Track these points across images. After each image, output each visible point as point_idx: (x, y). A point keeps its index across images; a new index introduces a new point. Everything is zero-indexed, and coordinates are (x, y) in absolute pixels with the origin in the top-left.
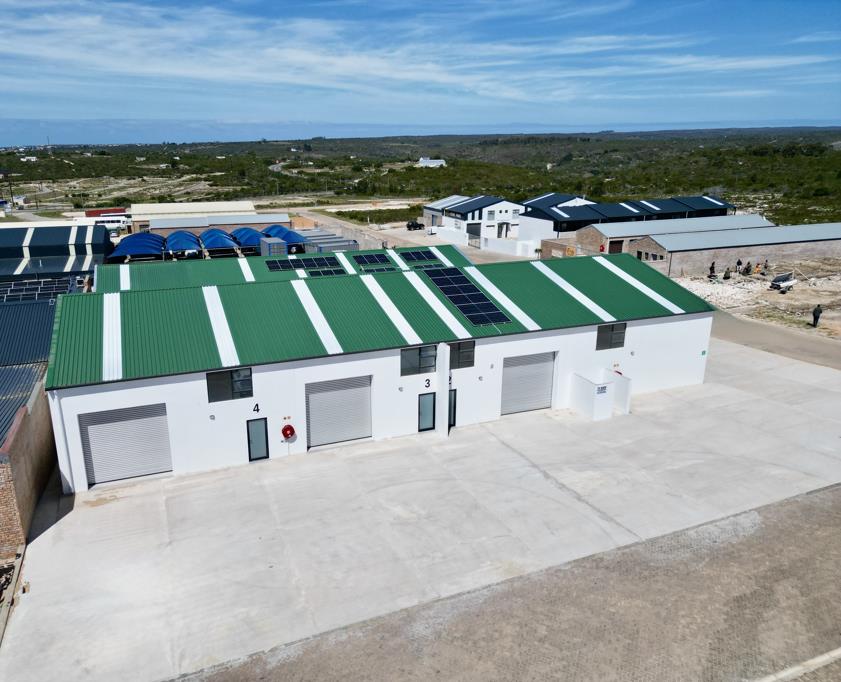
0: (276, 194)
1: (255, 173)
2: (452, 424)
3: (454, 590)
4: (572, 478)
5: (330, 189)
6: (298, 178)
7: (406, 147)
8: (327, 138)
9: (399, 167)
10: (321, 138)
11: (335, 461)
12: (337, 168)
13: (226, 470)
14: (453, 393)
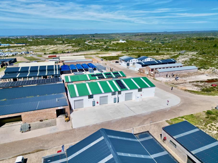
0: (87, 50)
1: (82, 44)
2: (118, 102)
3: (116, 119)
4: (132, 108)
5: (99, 49)
6: (92, 46)
7: (117, 36)
8: (98, 33)
9: (115, 42)
10: (97, 34)
11: (103, 106)
12: (101, 42)
13: (90, 107)
14: (118, 98)
